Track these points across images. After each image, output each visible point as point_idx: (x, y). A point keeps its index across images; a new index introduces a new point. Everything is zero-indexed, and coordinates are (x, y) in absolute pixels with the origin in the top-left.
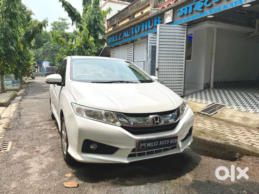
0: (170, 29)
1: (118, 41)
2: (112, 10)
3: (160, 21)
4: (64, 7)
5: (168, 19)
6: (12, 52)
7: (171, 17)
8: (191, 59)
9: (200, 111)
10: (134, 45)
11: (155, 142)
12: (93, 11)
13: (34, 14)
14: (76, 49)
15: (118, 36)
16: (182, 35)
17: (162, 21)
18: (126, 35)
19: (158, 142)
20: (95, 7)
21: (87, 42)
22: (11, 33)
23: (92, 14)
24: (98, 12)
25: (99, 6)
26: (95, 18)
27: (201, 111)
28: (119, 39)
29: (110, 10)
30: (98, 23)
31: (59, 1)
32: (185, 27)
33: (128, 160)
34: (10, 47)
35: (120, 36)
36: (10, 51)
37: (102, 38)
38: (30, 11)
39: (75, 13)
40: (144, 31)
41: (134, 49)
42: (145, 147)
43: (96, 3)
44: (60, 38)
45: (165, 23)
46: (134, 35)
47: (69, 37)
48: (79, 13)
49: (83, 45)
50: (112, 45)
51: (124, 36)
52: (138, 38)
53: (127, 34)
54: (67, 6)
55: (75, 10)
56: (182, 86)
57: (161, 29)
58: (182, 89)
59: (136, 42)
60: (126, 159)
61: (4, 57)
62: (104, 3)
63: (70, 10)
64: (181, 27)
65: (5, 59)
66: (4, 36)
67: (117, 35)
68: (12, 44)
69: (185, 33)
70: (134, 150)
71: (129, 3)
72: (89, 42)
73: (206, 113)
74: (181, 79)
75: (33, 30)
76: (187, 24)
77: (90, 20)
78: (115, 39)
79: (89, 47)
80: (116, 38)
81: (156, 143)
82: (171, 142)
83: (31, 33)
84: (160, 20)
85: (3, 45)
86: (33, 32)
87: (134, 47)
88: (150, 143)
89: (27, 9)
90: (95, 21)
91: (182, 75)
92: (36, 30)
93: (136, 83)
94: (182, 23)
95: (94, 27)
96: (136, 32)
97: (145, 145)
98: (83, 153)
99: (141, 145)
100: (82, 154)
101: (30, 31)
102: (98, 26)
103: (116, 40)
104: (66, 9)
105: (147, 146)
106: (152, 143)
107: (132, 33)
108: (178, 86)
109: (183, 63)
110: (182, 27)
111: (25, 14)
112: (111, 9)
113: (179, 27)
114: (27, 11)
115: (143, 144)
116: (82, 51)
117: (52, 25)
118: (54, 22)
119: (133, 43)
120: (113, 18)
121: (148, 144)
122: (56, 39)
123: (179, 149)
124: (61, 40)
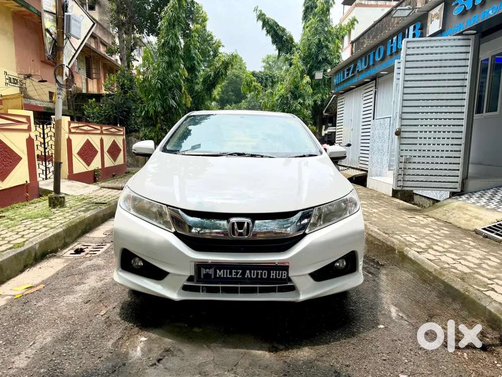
0: (432, 47)
1: (348, 79)
2: (358, 22)
3: (420, 31)
4: (265, 28)
5: (434, 26)
6: (173, 110)
7: (439, 20)
8: (496, 111)
9: (480, 229)
10: (376, 86)
11: (233, 271)
12: (316, 29)
13: (223, 46)
14: (278, 100)
15: (348, 70)
16: (463, 56)
17: (423, 31)
18: (361, 66)
19: (241, 271)
20: (321, 21)
21: (297, 87)
22: (172, 80)
23: (314, 34)
24: (326, 29)
25: (328, 17)
26: (320, 40)
27: (484, 229)
28: (350, 75)
29: (353, 22)
30: (324, 49)
31: (257, 20)
32: (469, 38)
33: (179, 294)
34: (169, 101)
35: (351, 71)
36: (171, 107)
37: (321, 78)
38: (218, 41)
39: (282, 37)
40: (391, 55)
41: (375, 93)
42: (213, 276)
43: (322, 13)
44: (253, 83)
45: (427, 35)
46: (373, 65)
47: (276, 80)
48: (290, 35)
49: (290, 93)
50: (339, 88)
51: (357, 69)
52: (381, 71)
53: (363, 63)
54: (269, 25)
55: (283, 30)
56: (459, 170)
57: (409, 48)
58: (458, 176)
59: (380, 80)
60: (175, 292)
61: (162, 117)
62: (349, 10)
63: (276, 32)
64: (459, 40)
65: (162, 120)
66: (161, 84)
67: (347, 68)
68: (172, 97)
69: (469, 53)
70: (190, 279)
71: (394, 3)
72: (301, 87)
73: (493, 235)
74: (457, 154)
75: (215, 73)
76: (475, 32)
77: (310, 45)
78: (344, 77)
79: (301, 96)
80: (346, 73)
81: (237, 273)
82: (273, 276)
83: (211, 78)
84: (419, 29)
85: (160, 100)
86: (214, 76)
87: (376, 88)
88: (222, 271)
89: (215, 39)
90: (320, 46)
91: (461, 145)
92: (219, 72)
93: (270, 157)
94: (462, 30)
95: (317, 57)
96: (377, 59)
97: (211, 271)
98: (123, 270)
99: (204, 271)
100: (120, 271)
101: (211, 75)
102: (325, 55)
103: (346, 78)
104: (268, 32)
105: (218, 276)
106: (228, 271)
107: (371, 63)
108: (449, 170)
109: (463, 119)
110: (464, 39)
111: (211, 47)
112: (355, 20)
113: (454, 40)
114: (214, 42)
115: (208, 270)
116: (287, 104)
117: (263, 62)
118: (268, 56)
119: (374, 81)
120: (362, 37)
121: (218, 271)
122: (247, 85)
123: (298, 294)
124: (254, 86)
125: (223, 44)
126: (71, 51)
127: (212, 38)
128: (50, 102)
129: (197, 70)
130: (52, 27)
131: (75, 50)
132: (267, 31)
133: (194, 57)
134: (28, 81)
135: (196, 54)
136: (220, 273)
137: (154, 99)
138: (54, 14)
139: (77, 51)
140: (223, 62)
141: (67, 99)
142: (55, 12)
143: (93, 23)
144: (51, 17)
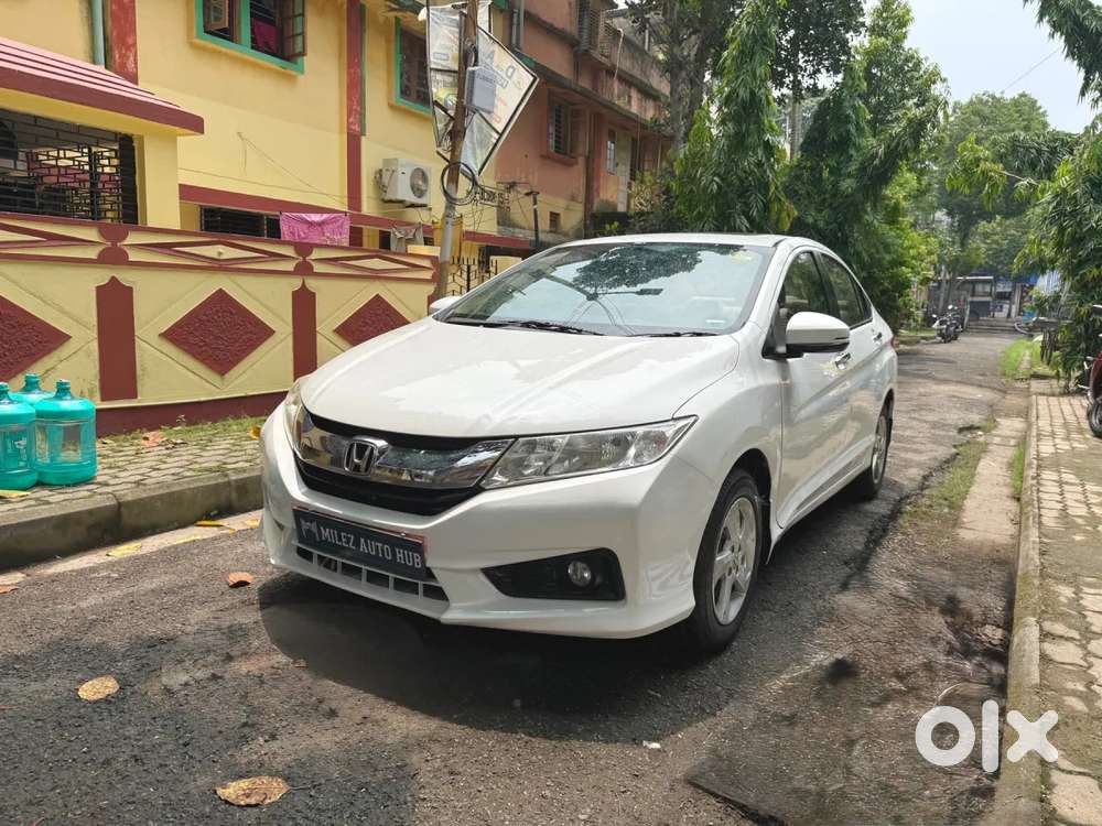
4: (1046, 19)
22: (746, 172)
34: (735, 220)
38: (931, 69)
42: (318, 538)
44: (982, 164)
63: (1079, 24)
66: (719, 184)
68: (743, 212)
75: (887, 147)
81: (348, 540)
82: (400, 559)
83: (877, 161)
85: (714, 218)
86: (884, 156)
89: (924, 65)
92: (897, 145)
97: (313, 528)
99: (304, 525)
101: (877, 153)
104: (1056, 27)
105: (324, 538)
115: (308, 523)
122: (965, 171)
123: (447, 608)
124: (983, 172)
125: (943, 75)
126: (491, 136)
127: (918, 65)
128: (551, 232)
129: (854, 144)
130: (450, 97)
131: (497, 132)
132: (1054, 26)
133: (848, 116)
134: (512, 195)
135: (854, 108)
136: (326, 533)
137: (703, 217)
138: (454, 72)
139: (501, 135)
140: (910, 121)
141: (585, 224)
142: (456, 68)
143: (532, 78)
144: (448, 79)
